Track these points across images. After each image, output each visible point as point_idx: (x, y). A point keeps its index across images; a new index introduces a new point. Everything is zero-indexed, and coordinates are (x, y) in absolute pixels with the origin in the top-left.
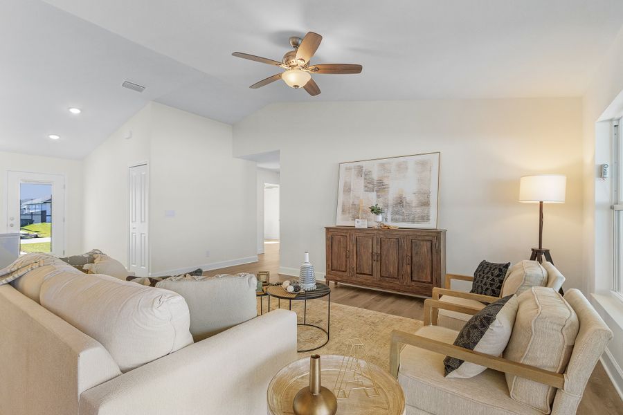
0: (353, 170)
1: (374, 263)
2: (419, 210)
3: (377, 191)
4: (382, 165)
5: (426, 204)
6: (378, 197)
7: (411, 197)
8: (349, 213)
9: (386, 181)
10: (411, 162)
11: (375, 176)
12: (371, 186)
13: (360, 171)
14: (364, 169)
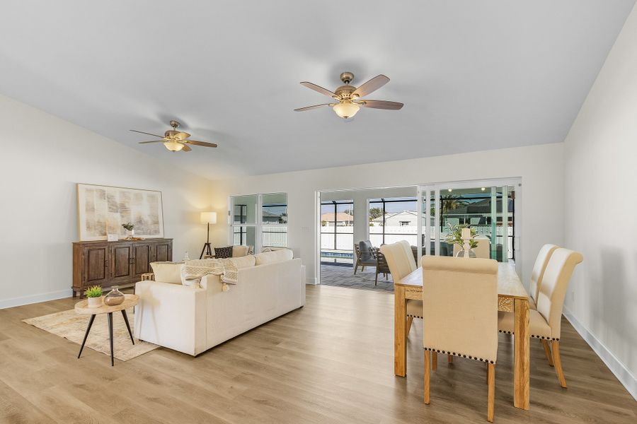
0: (95, 192)
1: (131, 266)
2: (152, 227)
3: (121, 212)
4: (123, 193)
5: (157, 223)
6: (123, 217)
7: (146, 218)
8: (95, 229)
9: (127, 205)
10: (145, 194)
11: (118, 200)
12: (114, 208)
13: (103, 194)
14: (106, 193)
